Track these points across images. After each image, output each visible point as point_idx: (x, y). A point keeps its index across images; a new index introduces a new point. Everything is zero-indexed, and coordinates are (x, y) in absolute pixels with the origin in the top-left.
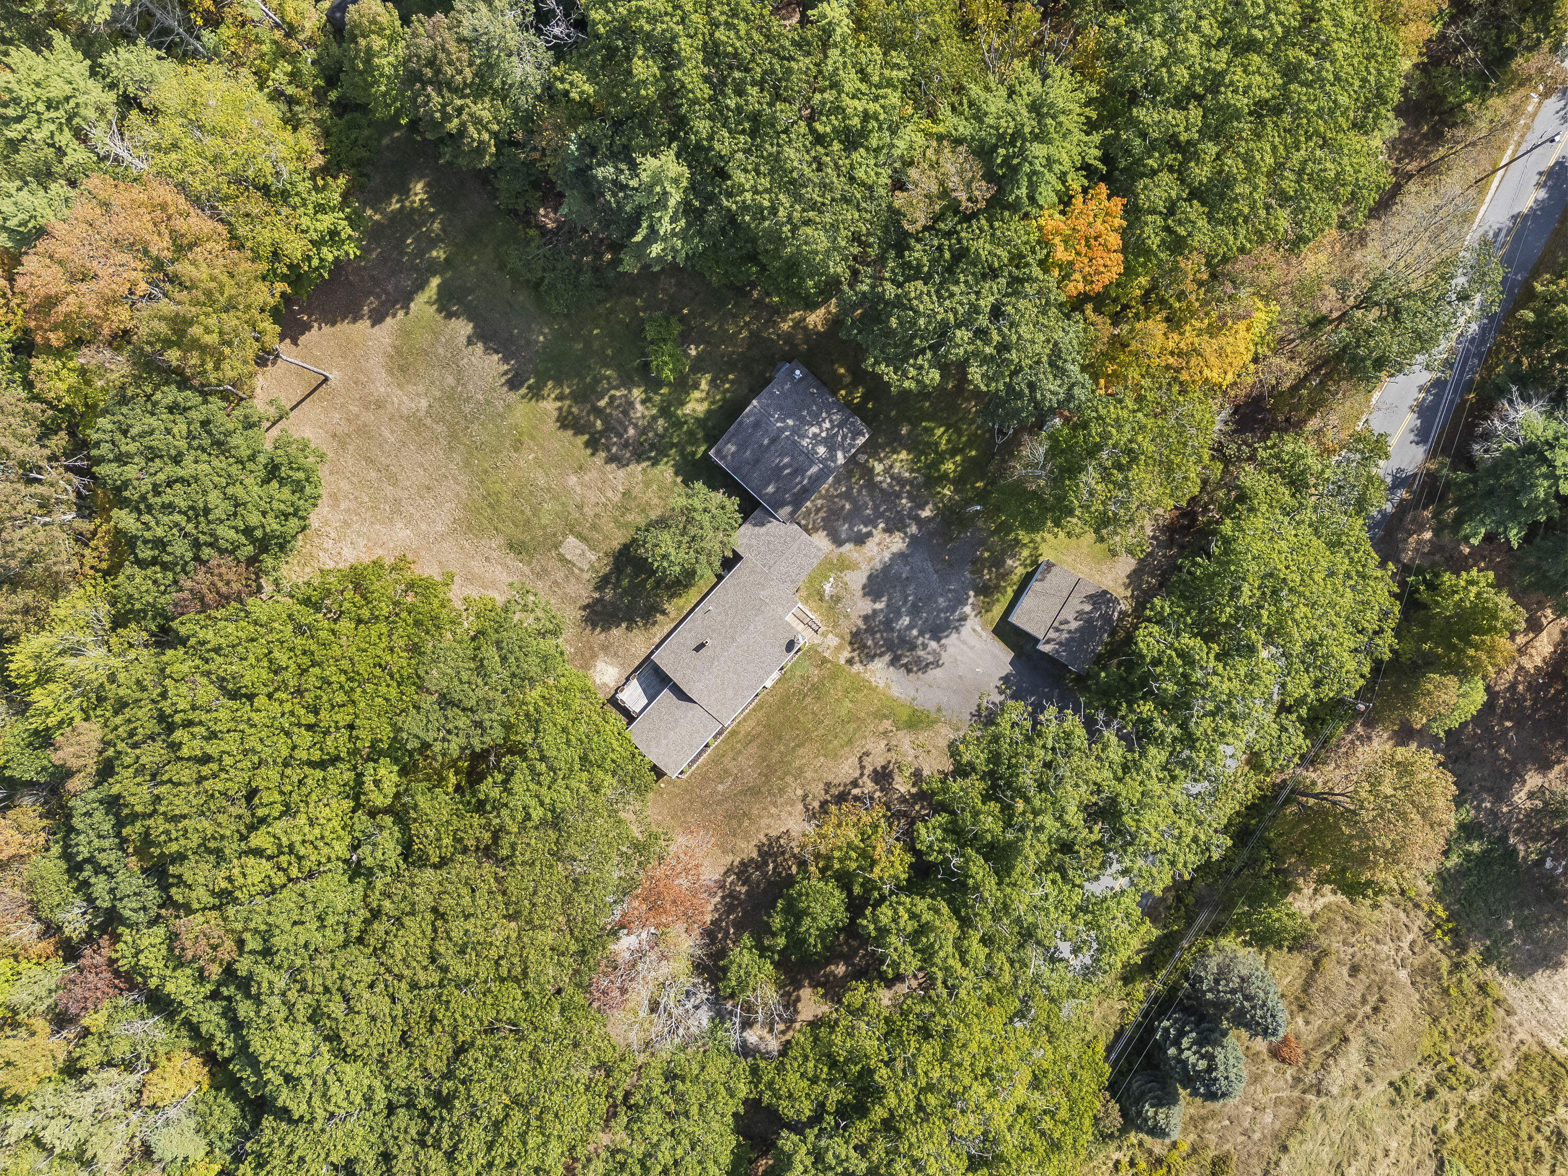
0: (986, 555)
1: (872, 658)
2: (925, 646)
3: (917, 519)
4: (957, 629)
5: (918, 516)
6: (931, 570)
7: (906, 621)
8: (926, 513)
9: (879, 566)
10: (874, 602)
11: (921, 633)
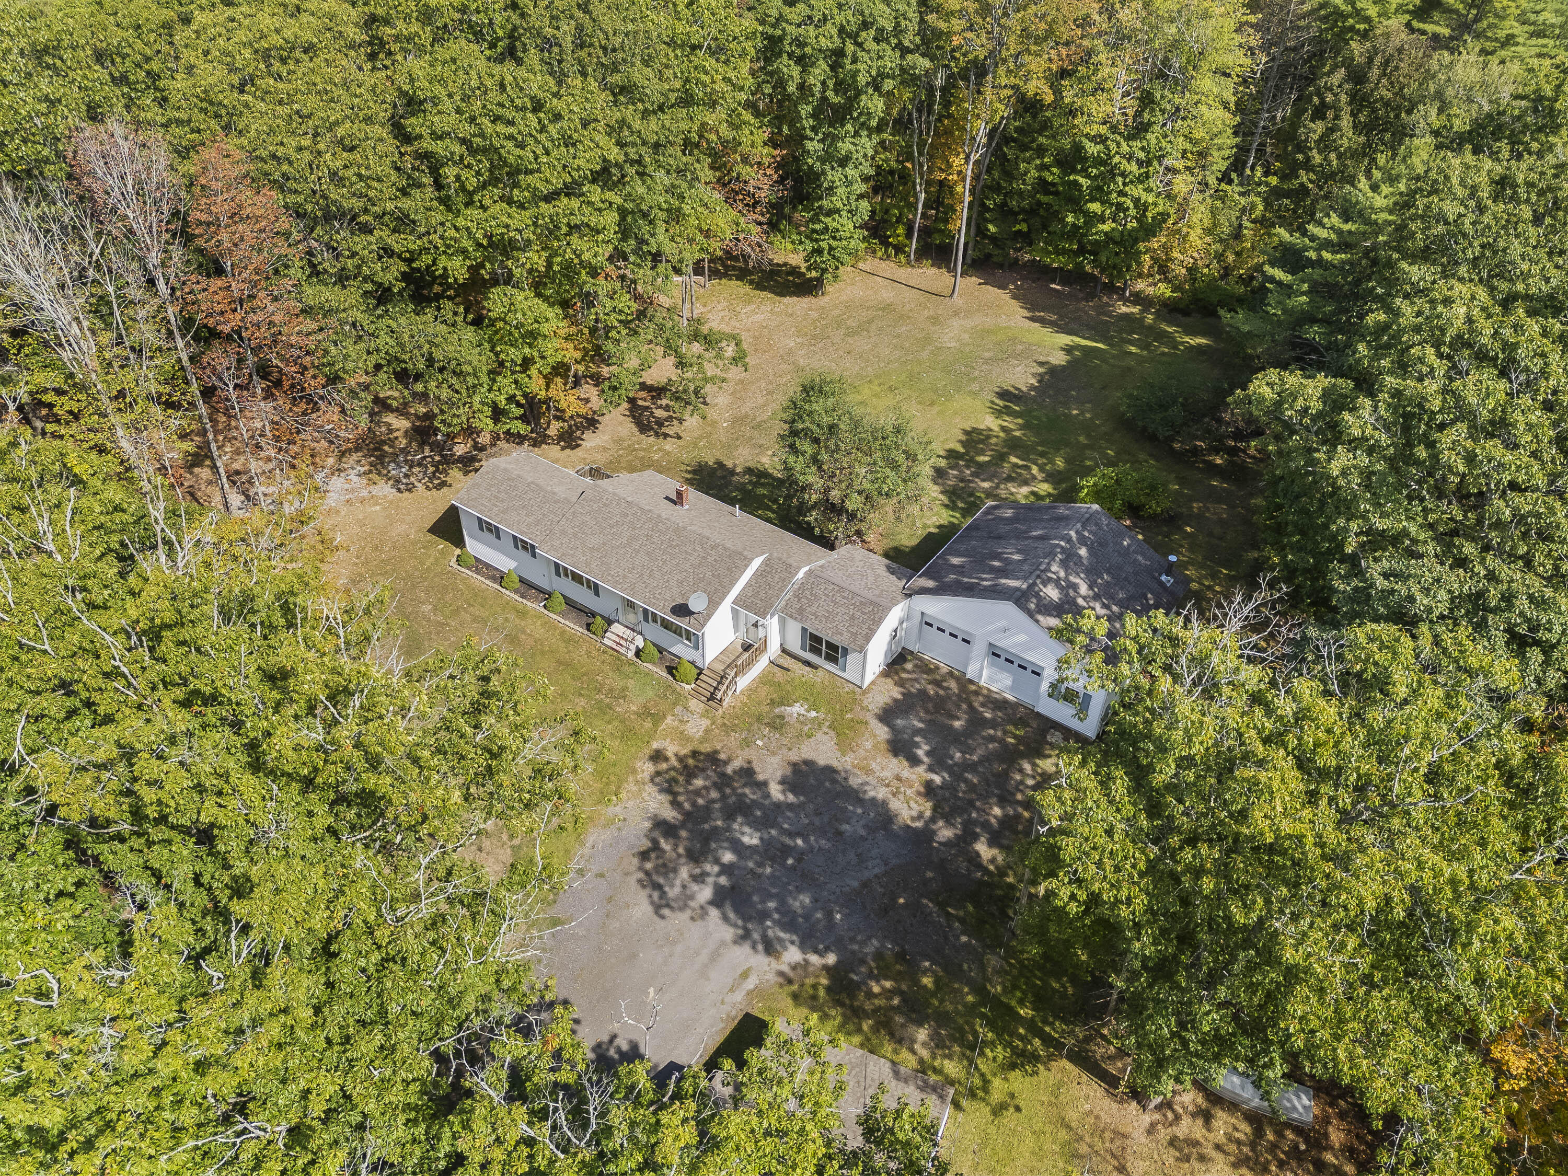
0: (927, 981)
1: (669, 789)
2: (699, 878)
3: (967, 837)
4: (746, 936)
5: (976, 837)
6: (867, 874)
7: (751, 838)
8: (984, 850)
9: (854, 782)
10: (782, 782)
11: (726, 869)
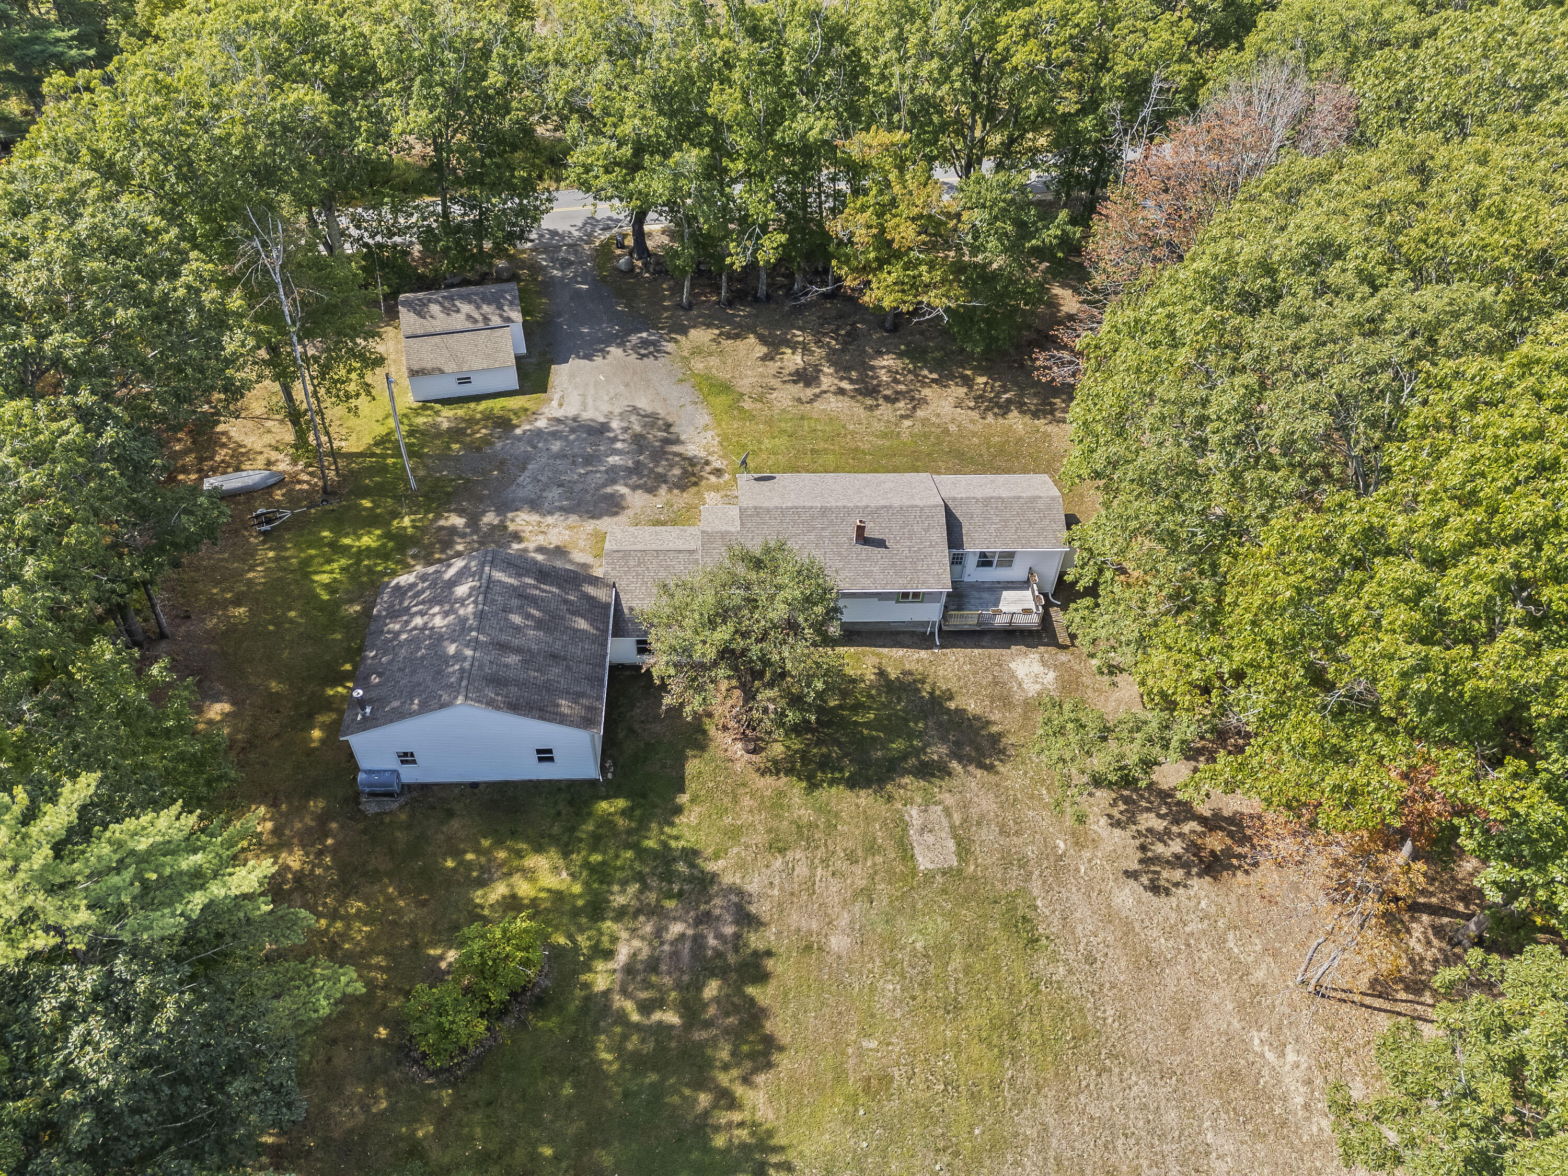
0: (455, 446)
1: (691, 461)
2: (625, 430)
3: (473, 522)
4: (575, 419)
5: (467, 525)
6: (527, 473)
7: (613, 460)
8: (457, 521)
9: (573, 519)
10: (622, 496)
11: (615, 439)
